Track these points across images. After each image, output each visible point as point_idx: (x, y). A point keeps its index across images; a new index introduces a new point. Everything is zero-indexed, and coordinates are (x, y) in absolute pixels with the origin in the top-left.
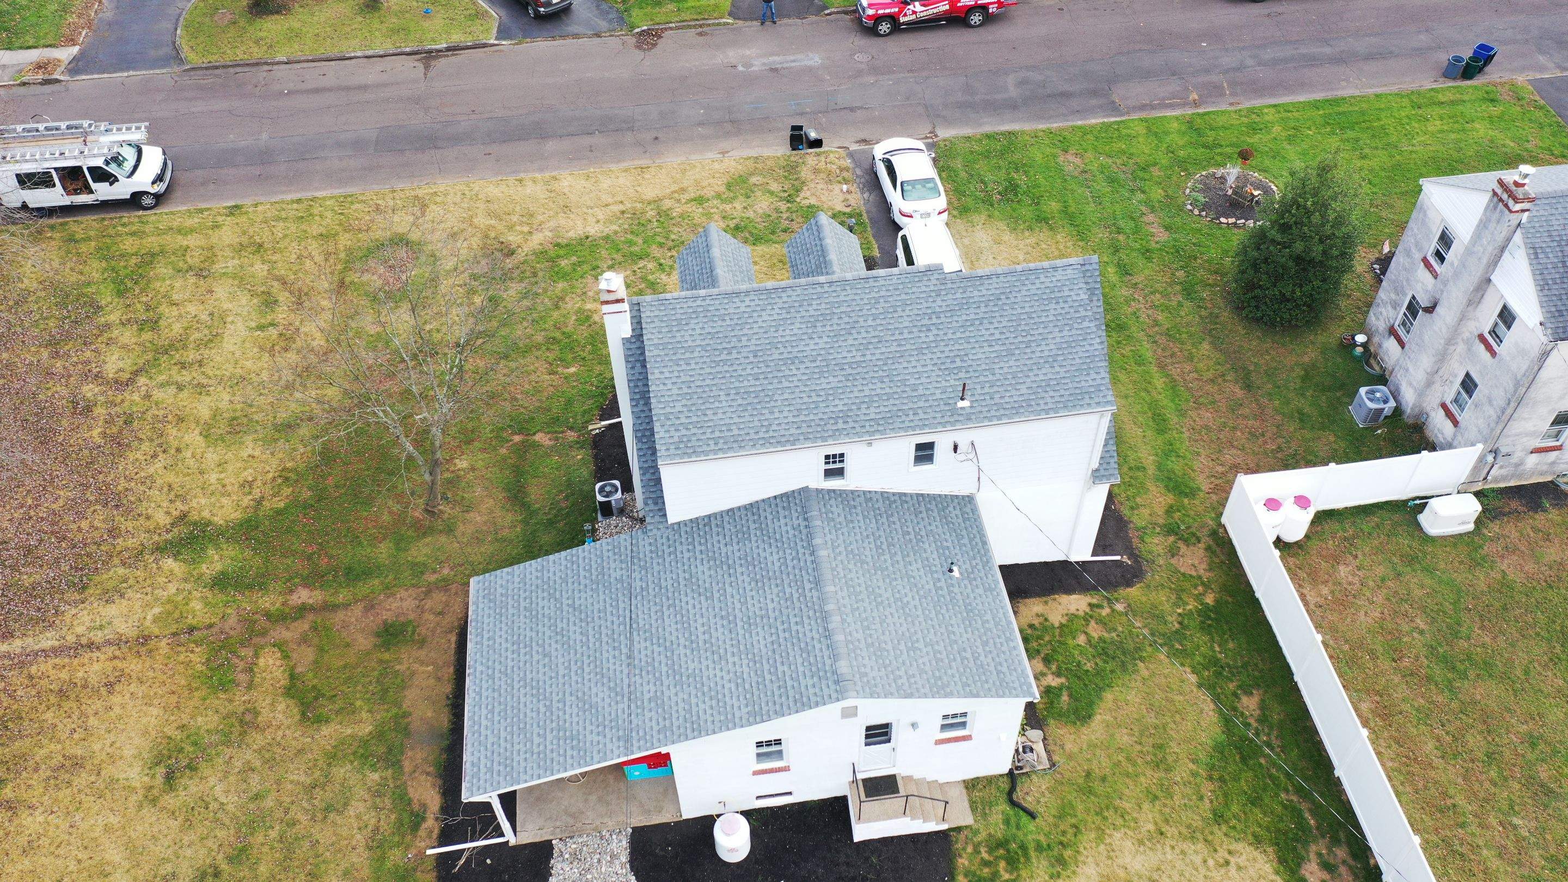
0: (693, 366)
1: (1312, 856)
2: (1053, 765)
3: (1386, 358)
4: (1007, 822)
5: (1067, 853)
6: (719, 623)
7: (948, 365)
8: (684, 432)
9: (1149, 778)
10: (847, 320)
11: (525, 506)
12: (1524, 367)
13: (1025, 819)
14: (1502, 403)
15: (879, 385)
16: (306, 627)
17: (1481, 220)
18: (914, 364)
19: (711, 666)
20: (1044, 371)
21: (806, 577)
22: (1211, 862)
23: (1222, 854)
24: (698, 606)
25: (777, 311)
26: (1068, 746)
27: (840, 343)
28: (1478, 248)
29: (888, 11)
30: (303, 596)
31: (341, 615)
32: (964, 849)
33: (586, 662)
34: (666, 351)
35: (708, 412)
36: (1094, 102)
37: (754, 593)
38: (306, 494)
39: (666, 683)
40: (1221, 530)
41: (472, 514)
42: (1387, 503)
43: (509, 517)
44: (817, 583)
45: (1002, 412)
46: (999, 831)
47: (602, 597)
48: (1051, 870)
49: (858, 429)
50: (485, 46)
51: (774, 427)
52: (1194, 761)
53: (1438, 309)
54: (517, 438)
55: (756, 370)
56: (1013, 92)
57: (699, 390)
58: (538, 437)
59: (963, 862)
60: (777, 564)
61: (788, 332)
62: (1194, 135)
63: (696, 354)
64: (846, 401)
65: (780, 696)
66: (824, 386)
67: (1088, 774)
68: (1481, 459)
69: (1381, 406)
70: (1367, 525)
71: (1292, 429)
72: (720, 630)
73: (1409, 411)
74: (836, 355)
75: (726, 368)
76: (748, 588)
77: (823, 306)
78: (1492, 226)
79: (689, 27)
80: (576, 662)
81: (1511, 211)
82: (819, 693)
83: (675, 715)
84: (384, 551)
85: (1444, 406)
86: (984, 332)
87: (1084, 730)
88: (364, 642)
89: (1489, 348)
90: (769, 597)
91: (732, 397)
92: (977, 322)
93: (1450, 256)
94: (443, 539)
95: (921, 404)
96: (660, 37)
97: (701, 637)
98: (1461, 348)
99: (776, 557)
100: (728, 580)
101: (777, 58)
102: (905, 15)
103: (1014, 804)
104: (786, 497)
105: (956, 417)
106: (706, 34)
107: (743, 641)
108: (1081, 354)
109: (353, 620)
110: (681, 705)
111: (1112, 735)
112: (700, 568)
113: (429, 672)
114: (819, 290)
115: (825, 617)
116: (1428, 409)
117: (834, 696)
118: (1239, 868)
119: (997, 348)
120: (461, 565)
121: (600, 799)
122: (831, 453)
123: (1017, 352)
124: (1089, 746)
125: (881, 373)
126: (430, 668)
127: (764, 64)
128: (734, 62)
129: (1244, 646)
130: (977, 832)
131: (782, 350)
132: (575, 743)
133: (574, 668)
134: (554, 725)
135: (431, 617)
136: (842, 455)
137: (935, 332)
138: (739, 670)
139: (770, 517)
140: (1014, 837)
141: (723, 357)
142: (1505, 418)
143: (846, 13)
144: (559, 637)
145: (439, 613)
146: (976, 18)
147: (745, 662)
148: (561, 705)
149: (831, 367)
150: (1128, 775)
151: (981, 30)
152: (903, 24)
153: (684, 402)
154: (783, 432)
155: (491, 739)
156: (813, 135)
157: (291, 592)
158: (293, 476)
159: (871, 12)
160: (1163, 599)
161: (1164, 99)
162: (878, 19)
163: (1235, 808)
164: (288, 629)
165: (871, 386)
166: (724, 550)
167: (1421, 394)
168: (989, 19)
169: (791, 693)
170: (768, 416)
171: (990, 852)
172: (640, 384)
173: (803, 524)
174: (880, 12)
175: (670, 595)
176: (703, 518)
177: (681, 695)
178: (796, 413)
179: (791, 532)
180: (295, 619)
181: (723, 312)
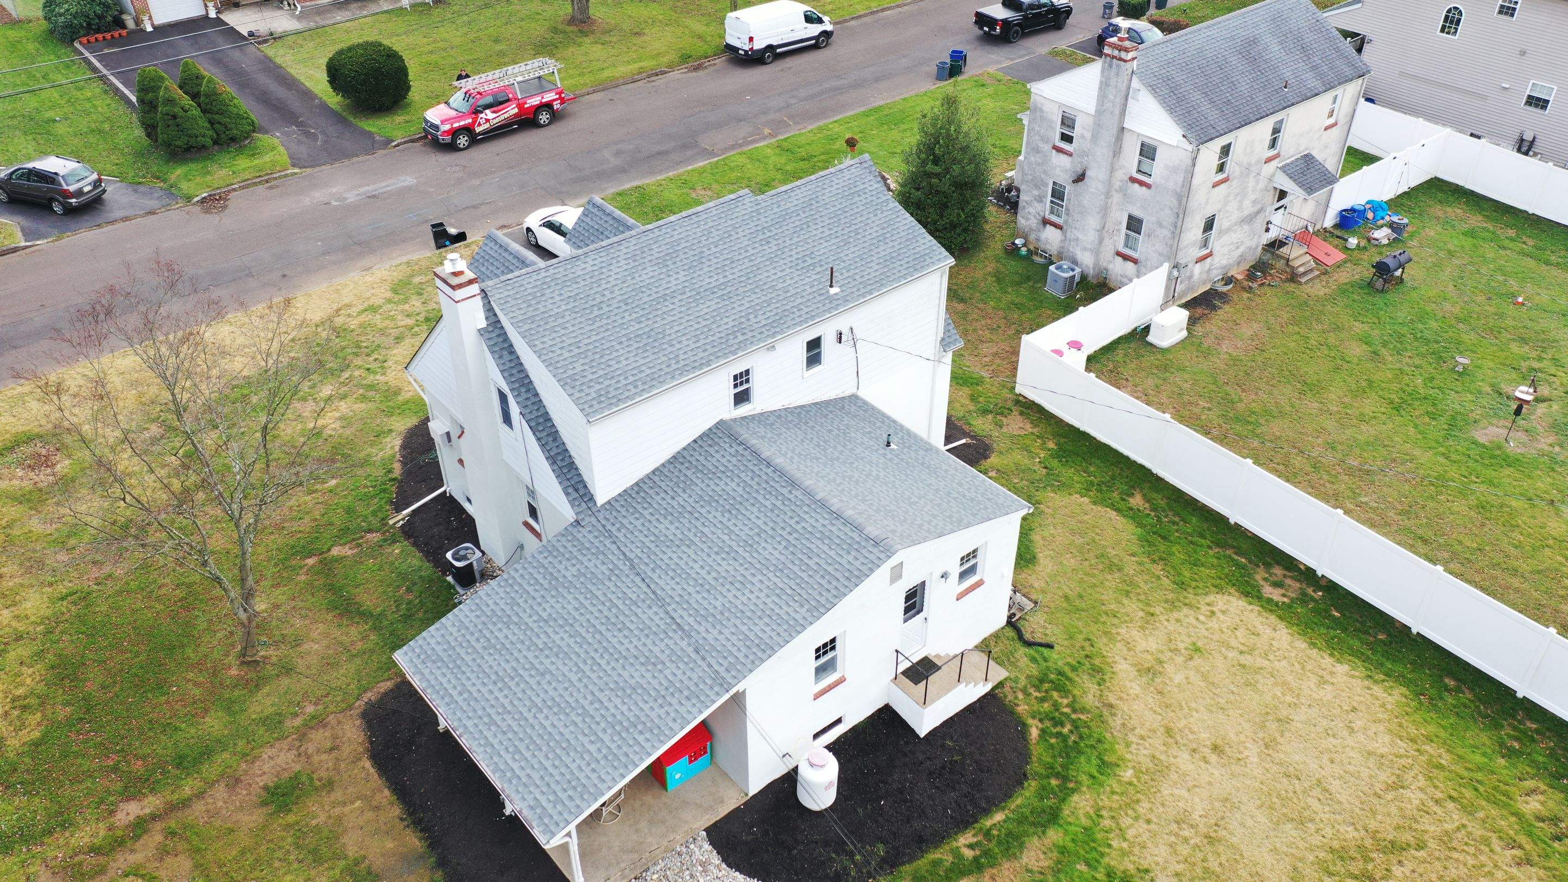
0: (571, 329)
1: (1262, 583)
2: (1036, 603)
3: (1048, 247)
4: (1033, 660)
5: (1097, 662)
6: (718, 558)
7: (802, 265)
8: (598, 387)
9: (1112, 580)
10: (692, 253)
11: (365, 615)
12: (1180, 184)
13: (1046, 651)
14: (1172, 219)
15: (754, 296)
16: (159, 838)
17: (1101, 82)
18: (773, 272)
19: (738, 594)
20: (882, 248)
21: (777, 486)
22: (1202, 618)
23: (1204, 609)
24: (684, 556)
25: (624, 262)
26: (1036, 585)
27: (699, 273)
28: (1108, 105)
29: (462, 123)
30: (131, 811)
31: (199, 807)
32: (1016, 698)
33: (597, 656)
34: (537, 323)
35: (611, 363)
36: (689, 153)
37: (733, 521)
38: (62, 713)
39: (701, 629)
40: (1021, 398)
41: (306, 646)
42: (1120, 338)
43: (353, 631)
44: (793, 484)
45: (870, 288)
46: (1034, 670)
47: (570, 597)
48: (1095, 681)
49: (759, 336)
50: (15, 250)
51: (682, 357)
52: (1133, 555)
53: (1088, 173)
54: (311, 561)
55: (634, 316)
56: (615, 162)
57: (591, 347)
58: (335, 551)
59: (1022, 709)
60: (740, 490)
61: (645, 277)
62: (788, 153)
63: (567, 318)
64: (733, 317)
65: (829, 582)
66: (705, 311)
67: (1066, 597)
68: (1170, 273)
69: (1071, 274)
70: (1119, 355)
71: (1016, 316)
72: (724, 563)
73: (1091, 271)
74: (701, 284)
75: (605, 321)
76: (725, 520)
77: (664, 247)
78: (1113, 82)
79: (255, 184)
80: (585, 662)
81: (1125, 61)
82: (866, 561)
83: (734, 650)
84: (214, 723)
85: (1119, 254)
86: (815, 232)
87: (1038, 568)
88: (252, 819)
89: (1142, 183)
90: (752, 517)
91: (626, 344)
92: (805, 226)
93: (1075, 134)
94: (285, 681)
95: (799, 301)
96: (227, 200)
97: (709, 578)
98: (1116, 198)
99: (733, 485)
100: (698, 524)
101: (367, 188)
102: (480, 125)
103: (1029, 644)
104: (707, 436)
105: (835, 303)
106: (277, 187)
107: (753, 561)
108: (902, 228)
109: (221, 804)
110: (734, 638)
111: (1061, 563)
112: (661, 527)
113: (359, 808)
114: (651, 235)
115: (823, 504)
116: (1105, 264)
117: (882, 556)
118: (1223, 612)
119: (833, 241)
120: (327, 696)
121: (651, 822)
122: (738, 372)
123: (852, 240)
124: (1050, 577)
125: (749, 287)
126: (358, 803)
127: (358, 195)
128: (325, 200)
129: (1102, 465)
130: (1016, 680)
131: (649, 292)
132: (640, 727)
133: (586, 669)
134: (603, 725)
135: (324, 757)
136: (747, 372)
137: (775, 242)
138: (770, 584)
139: (701, 459)
140: (1048, 668)
141: (596, 313)
142: (1178, 231)
143: (413, 141)
144: (546, 652)
145: (332, 749)
146: (544, 117)
147: (771, 575)
148: (597, 705)
149: (702, 294)
150: (1095, 586)
151: (552, 127)
152: (480, 134)
153: (582, 361)
154: (693, 359)
155: (536, 776)
156: (453, 231)
157: (112, 813)
158: (33, 701)
159: (446, 127)
160: (1018, 457)
161: (744, 138)
162: (455, 133)
163: (1187, 574)
164: (132, 851)
165: (747, 299)
166: (674, 503)
167: (1097, 252)
168: (556, 116)
169: (838, 575)
170: (670, 349)
171: (1038, 689)
172: (514, 371)
173: (740, 449)
174: (456, 125)
175: (646, 560)
176: (632, 487)
177: (726, 631)
178: (694, 340)
179: (734, 460)
180: (137, 838)
181: (571, 276)
